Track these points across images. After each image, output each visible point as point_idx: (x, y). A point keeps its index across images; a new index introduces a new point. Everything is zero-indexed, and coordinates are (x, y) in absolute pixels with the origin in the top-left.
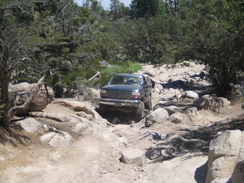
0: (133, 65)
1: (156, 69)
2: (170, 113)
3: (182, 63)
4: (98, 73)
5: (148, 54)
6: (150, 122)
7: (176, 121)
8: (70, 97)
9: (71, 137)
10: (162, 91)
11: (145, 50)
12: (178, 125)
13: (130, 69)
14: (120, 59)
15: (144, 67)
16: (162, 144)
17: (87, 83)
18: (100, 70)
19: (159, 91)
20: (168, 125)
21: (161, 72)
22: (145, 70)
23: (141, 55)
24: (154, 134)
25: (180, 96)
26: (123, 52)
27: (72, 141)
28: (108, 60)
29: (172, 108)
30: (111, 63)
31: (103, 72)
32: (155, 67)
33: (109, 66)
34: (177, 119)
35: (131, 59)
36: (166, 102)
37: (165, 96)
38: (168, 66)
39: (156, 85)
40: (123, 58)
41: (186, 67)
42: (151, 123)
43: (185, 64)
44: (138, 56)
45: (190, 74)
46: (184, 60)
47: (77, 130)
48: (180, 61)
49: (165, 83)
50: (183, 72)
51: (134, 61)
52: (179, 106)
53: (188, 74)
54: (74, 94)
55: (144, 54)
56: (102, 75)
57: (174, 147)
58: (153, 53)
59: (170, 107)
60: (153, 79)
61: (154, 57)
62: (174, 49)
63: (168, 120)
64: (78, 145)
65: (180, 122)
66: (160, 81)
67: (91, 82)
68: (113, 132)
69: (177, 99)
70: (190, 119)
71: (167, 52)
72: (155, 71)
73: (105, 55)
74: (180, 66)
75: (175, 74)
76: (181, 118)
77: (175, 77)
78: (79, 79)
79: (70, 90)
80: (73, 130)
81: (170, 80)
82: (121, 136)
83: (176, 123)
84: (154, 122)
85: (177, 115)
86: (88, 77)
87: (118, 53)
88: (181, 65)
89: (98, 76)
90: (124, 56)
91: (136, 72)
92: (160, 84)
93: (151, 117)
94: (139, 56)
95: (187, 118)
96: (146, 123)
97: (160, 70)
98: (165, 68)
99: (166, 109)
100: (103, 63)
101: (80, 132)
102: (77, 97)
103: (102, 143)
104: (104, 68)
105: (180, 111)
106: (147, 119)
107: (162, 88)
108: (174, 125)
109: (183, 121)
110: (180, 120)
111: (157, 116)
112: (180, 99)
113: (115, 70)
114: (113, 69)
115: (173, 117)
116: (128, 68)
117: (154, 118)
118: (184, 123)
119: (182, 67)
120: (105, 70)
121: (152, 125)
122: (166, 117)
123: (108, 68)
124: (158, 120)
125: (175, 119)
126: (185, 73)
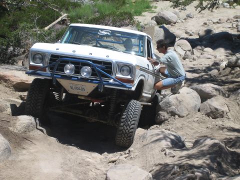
1: (177, 10)
2: (205, 97)
4: (64, 15)
6: (165, 115)
7: (215, 114)
8: (8, 63)
9: (6, 141)
10: (189, 53)
12: (219, 122)
13: (127, 8)
15: (154, 4)
16: (190, 157)
17: (41, 35)
18: (67, 10)
19: (183, 53)
20: (198, 122)
21: (188, 16)
22: (157, 10)
24: (173, 137)
25: (224, 64)
27: (8, 151)
29: (208, 87)
31: (73, 13)
32: (175, 6)
33: (87, 1)
34: (216, 109)
36: (196, 75)
37: (194, 63)
38: (201, 4)
39: (178, 41)
41: (239, 7)
43: (236, 1)
47: (19, 128)
49: (196, 37)
50: (231, 17)
52: (222, 83)
54: (15, 55)
56: (71, 19)
57: (211, 164)
59: (204, 85)
60: (172, 29)
63: (199, 111)
64: (21, 158)
65: (222, 116)
66: (187, 33)
67: (49, 34)
69: (219, 70)
72: (176, 13)
74: (226, 4)
75: (215, 21)
76: (225, 109)
77: (215, 26)
78: (24, 27)
79: (7, 49)
80: (11, 129)
81: (208, 32)
83: (215, 118)
84: (173, 114)
85: (217, 103)
86: (43, 23)
88: (228, 2)
89: (63, 22)
91: (140, 14)
92: (187, 39)
93: (168, 104)
96: (158, 116)
97: (187, 12)
98: (196, 7)
99: (196, 90)
101: (25, 132)
102: (20, 63)
103: (69, 155)
105: (224, 95)
106: (159, 109)
107: (190, 47)
108: (211, 122)
109: (228, 114)
110: (223, 112)
111: (180, 102)
112: (224, 69)
113: (97, 9)
114: (94, 7)
115: (209, 105)
116: (123, 7)
117: (173, 107)
118: (230, 117)
119: (230, 6)
120: (77, 9)
121: (167, 120)
122: (196, 106)
123: (83, 6)
124: (181, 111)
125: (213, 110)
126: (237, 18)
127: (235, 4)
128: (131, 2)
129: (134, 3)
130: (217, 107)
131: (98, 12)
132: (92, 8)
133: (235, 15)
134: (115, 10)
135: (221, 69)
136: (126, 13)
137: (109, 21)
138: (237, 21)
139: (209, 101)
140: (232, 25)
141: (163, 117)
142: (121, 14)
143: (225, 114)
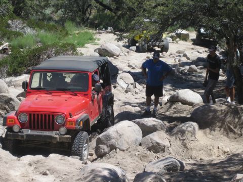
0: (75, 32)
1: (121, 43)
2: (146, 131)
3: (173, 34)
4: (5, 44)
5: (107, 12)
6: (105, 148)
7: (156, 148)
10: (131, 87)
11: (101, 4)
13: (70, 39)
14: (50, 19)
15: (97, 36)
18: (9, 39)
19: (125, 86)
22: (100, 42)
23: (94, 12)
25: (166, 99)
26: (57, 5)
28: (25, 18)
29: (150, 121)
30: (31, 25)
31: (15, 42)
32: (119, 40)
33: (29, 31)
34: (158, 143)
35: (73, 20)
36: (137, 109)
37: (137, 96)
39: (120, 74)
40: (56, 17)
41: (182, 42)
42: (107, 149)
43: (179, 36)
44: (87, 15)
45: (189, 55)
46: (178, 29)
48: (169, 29)
49: (139, 70)
50: (174, 52)
51: (78, 25)
53: (185, 55)
55: (99, 10)
56: (13, 48)
58: (117, 9)
59: (146, 119)
60: (115, 62)
61: (119, 18)
62: (159, 5)
63: (140, 145)
65: (163, 150)
66: (129, 66)
68: (30, 165)
70: (185, 146)
71: (145, 10)
72: (119, 46)
73: (21, 9)
76: (167, 143)
82: (45, 174)
83: (156, 152)
84: (113, 147)
85: (159, 137)
87: (47, 6)
88: (172, 37)
89: (4, 51)
90: (60, 12)
91: (83, 46)
92: (129, 72)
93: (108, 137)
94: (90, 14)
95: (179, 143)
96: (97, 149)
99: (138, 124)
100: (16, 24)
104: (18, 34)
106: (99, 142)
107: (133, 81)
109: (169, 148)
110: (164, 146)
111: (120, 135)
112: (166, 104)
113: (39, 40)
114: (36, 37)
115: (151, 139)
116: (66, 38)
117: (114, 140)
118: (171, 152)
119: (173, 40)
120: (19, 38)
121: (108, 153)
122: (137, 139)
123: (25, 36)
124: (121, 144)
125: (155, 144)
126: (179, 53)
127: (178, 39)
128: (74, 34)
129: (77, 34)
130: (158, 141)
131: (40, 42)
132: (34, 38)
133: (178, 50)
134: (57, 40)
135: (163, 104)
136: (69, 45)
137: (51, 52)
138: (180, 56)
139: (151, 136)
140: (175, 60)
141: (102, 150)
142: (64, 45)
143: (166, 149)
